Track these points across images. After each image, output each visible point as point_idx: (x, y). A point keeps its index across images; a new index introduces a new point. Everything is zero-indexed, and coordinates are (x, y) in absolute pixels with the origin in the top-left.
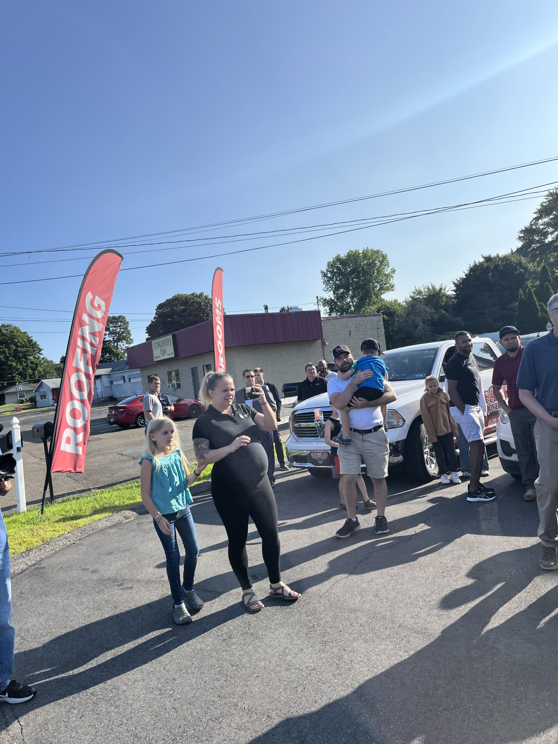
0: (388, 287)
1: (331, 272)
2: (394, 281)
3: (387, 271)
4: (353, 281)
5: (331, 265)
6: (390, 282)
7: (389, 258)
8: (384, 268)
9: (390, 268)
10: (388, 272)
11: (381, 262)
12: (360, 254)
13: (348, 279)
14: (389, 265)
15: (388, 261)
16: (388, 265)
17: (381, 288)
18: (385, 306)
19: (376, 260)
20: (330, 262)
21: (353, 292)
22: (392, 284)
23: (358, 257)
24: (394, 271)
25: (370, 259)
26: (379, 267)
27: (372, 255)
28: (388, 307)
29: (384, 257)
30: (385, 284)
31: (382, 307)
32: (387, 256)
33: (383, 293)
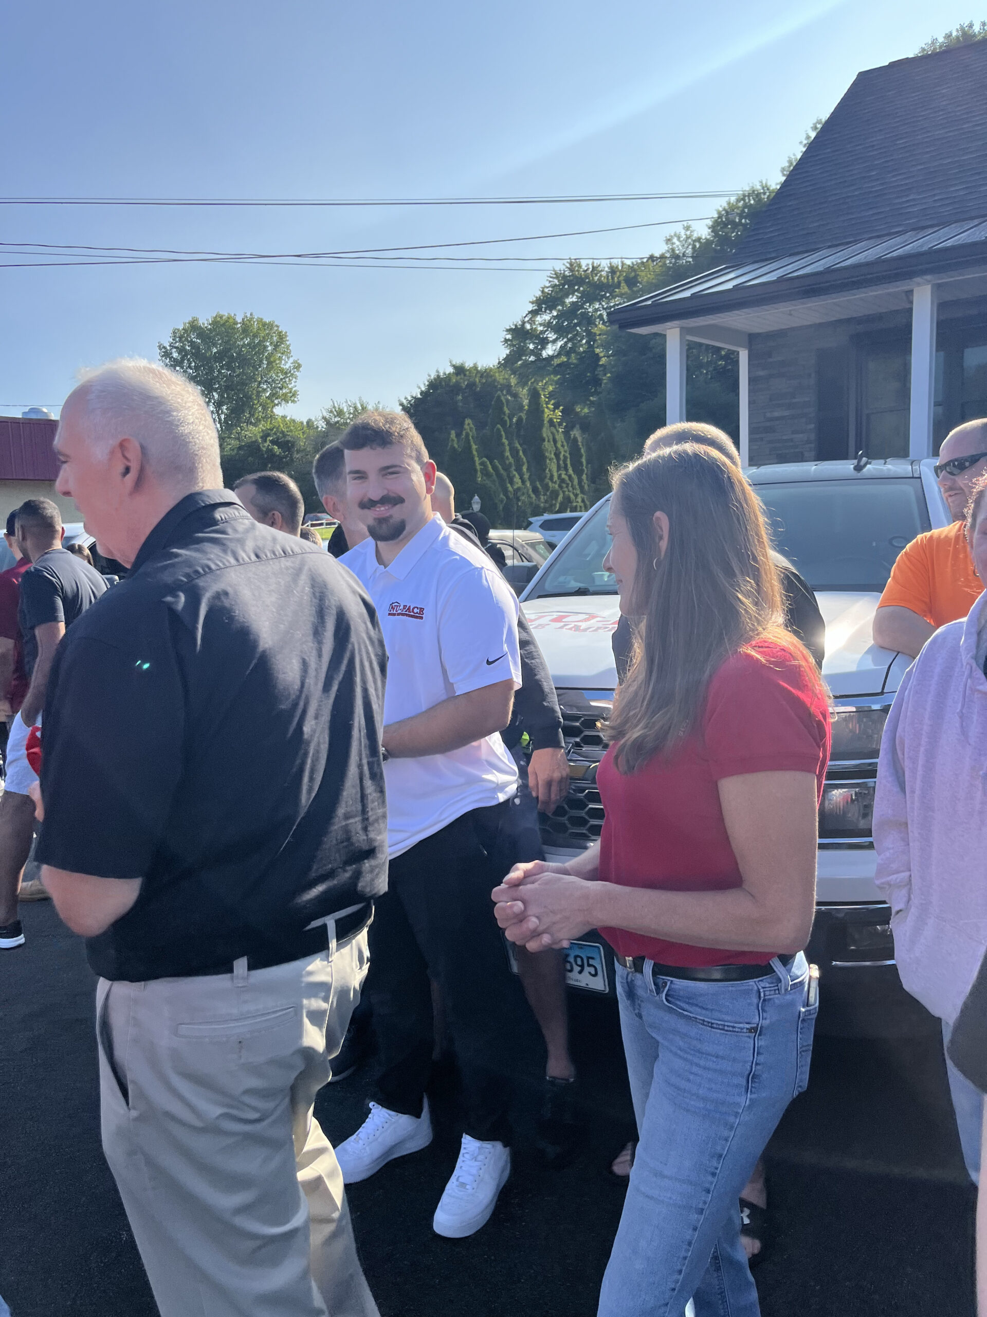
0: (285, 395)
1: (181, 350)
2: (297, 384)
3: (287, 364)
4: (219, 371)
5: (180, 336)
6: (290, 386)
7: (290, 340)
8: (280, 358)
9: (291, 360)
10: (287, 366)
11: (276, 347)
12: (237, 323)
13: (211, 370)
14: (290, 353)
15: (289, 346)
16: (287, 353)
17: (274, 395)
18: (277, 428)
19: (264, 340)
20: (178, 330)
21: (221, 396)
22: (294, 389)
23: (234, 328)
24: (298, 366)
25: (255, 336)
26: (271, 355)
27: (259, 329)
28: (283, 432)
29: (282, 338)
30: (281, 389)
31: (272, 430)
32: (286, 336)
33: (277, 405)
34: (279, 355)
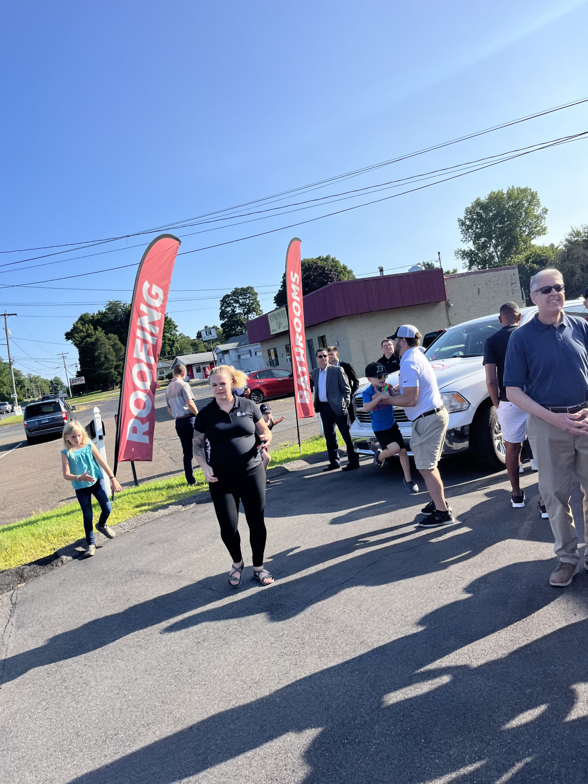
0: (539, 231)
1: (470, 220)
2: (547, 222)
3: (538, 211)
4: (495, 227)
5: (469, 211)
6: (541, 225)
7: (539, 196)
8: (533, 209)
9: (541, 208)
10: (538, 213)
11: (530, 202)
12: (504, 194)
13: (490, 226)
14: (539, 204)
15: (539, 200)
17: (531, 233)
18: (535, 253)
19: (523, 200)
20: (469, 208)
21: (497, 241)
22: (544, 226)
23: (502, 198)
24: (545, 211)
25: (516, 199)
26: (527, 209)
27: (518, 194)
28: (539, 255)
29: (534, 195)
30: (535, 228)
31: (531, 255)
32: (537, 194)
33: (533, 239)
34: (533, 207)
